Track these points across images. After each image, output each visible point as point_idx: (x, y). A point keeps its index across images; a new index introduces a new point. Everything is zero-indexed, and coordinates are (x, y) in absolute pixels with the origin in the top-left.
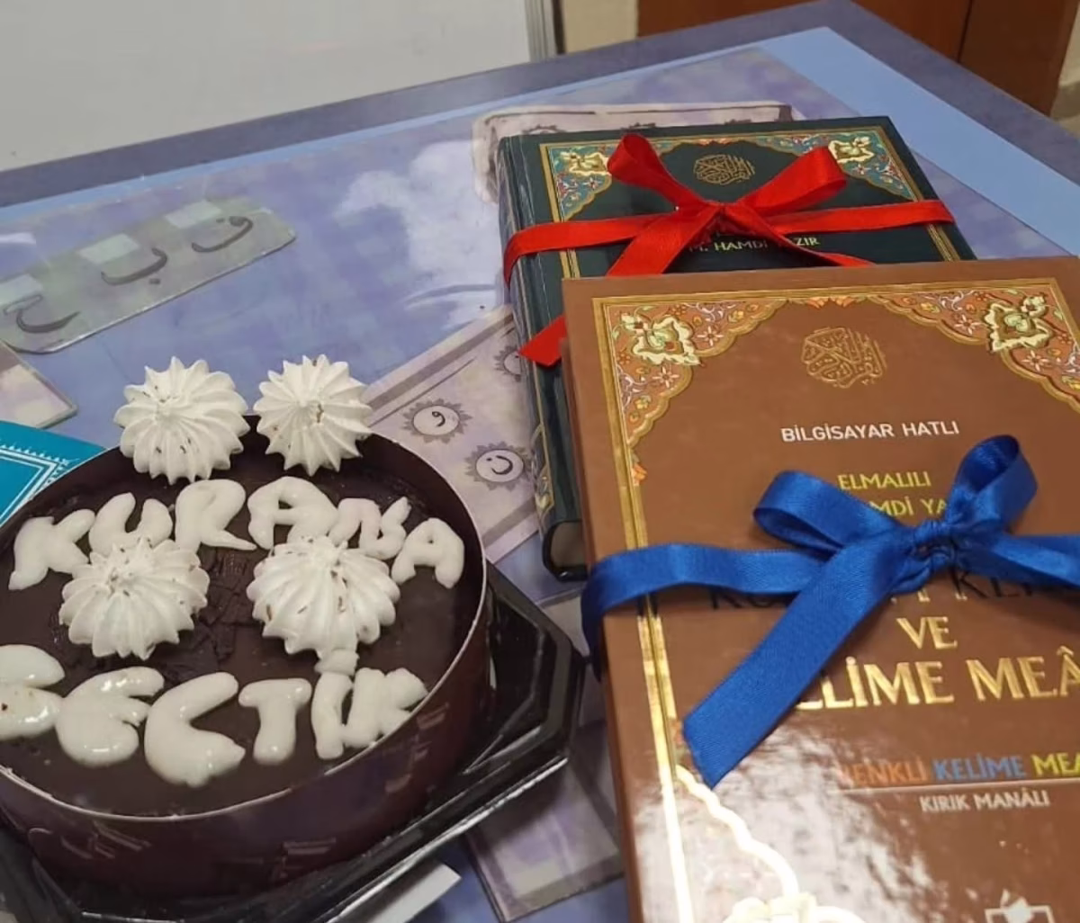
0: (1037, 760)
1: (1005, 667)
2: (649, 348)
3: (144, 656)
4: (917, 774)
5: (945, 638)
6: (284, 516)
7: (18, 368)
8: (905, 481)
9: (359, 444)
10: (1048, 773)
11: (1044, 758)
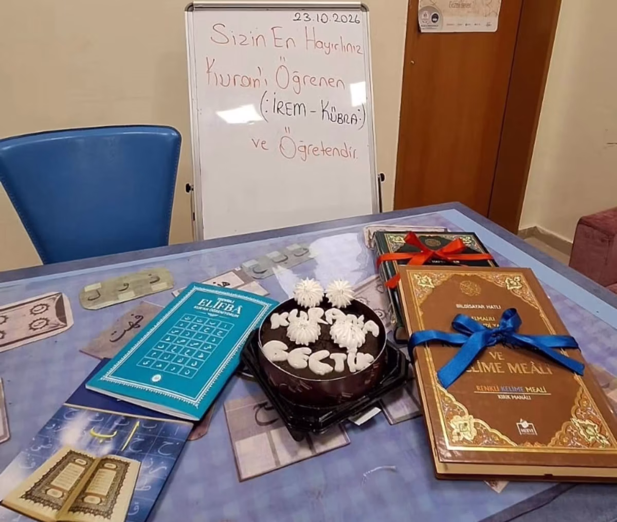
0: (527, 389)
1: (517, 365)
2: (422, 283)
3: (307, 345)
4: (497, 389)
5: (501, 357)
6: (334, 317)
7: (254, 282)
8: (488, 319)
9: (351, 302)
10: (530, 392)
11: (529, 388)
